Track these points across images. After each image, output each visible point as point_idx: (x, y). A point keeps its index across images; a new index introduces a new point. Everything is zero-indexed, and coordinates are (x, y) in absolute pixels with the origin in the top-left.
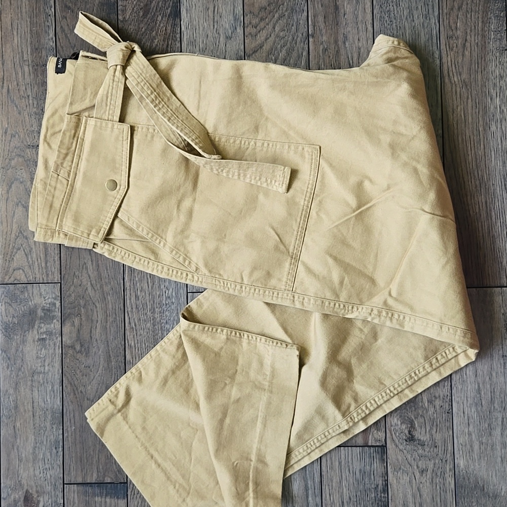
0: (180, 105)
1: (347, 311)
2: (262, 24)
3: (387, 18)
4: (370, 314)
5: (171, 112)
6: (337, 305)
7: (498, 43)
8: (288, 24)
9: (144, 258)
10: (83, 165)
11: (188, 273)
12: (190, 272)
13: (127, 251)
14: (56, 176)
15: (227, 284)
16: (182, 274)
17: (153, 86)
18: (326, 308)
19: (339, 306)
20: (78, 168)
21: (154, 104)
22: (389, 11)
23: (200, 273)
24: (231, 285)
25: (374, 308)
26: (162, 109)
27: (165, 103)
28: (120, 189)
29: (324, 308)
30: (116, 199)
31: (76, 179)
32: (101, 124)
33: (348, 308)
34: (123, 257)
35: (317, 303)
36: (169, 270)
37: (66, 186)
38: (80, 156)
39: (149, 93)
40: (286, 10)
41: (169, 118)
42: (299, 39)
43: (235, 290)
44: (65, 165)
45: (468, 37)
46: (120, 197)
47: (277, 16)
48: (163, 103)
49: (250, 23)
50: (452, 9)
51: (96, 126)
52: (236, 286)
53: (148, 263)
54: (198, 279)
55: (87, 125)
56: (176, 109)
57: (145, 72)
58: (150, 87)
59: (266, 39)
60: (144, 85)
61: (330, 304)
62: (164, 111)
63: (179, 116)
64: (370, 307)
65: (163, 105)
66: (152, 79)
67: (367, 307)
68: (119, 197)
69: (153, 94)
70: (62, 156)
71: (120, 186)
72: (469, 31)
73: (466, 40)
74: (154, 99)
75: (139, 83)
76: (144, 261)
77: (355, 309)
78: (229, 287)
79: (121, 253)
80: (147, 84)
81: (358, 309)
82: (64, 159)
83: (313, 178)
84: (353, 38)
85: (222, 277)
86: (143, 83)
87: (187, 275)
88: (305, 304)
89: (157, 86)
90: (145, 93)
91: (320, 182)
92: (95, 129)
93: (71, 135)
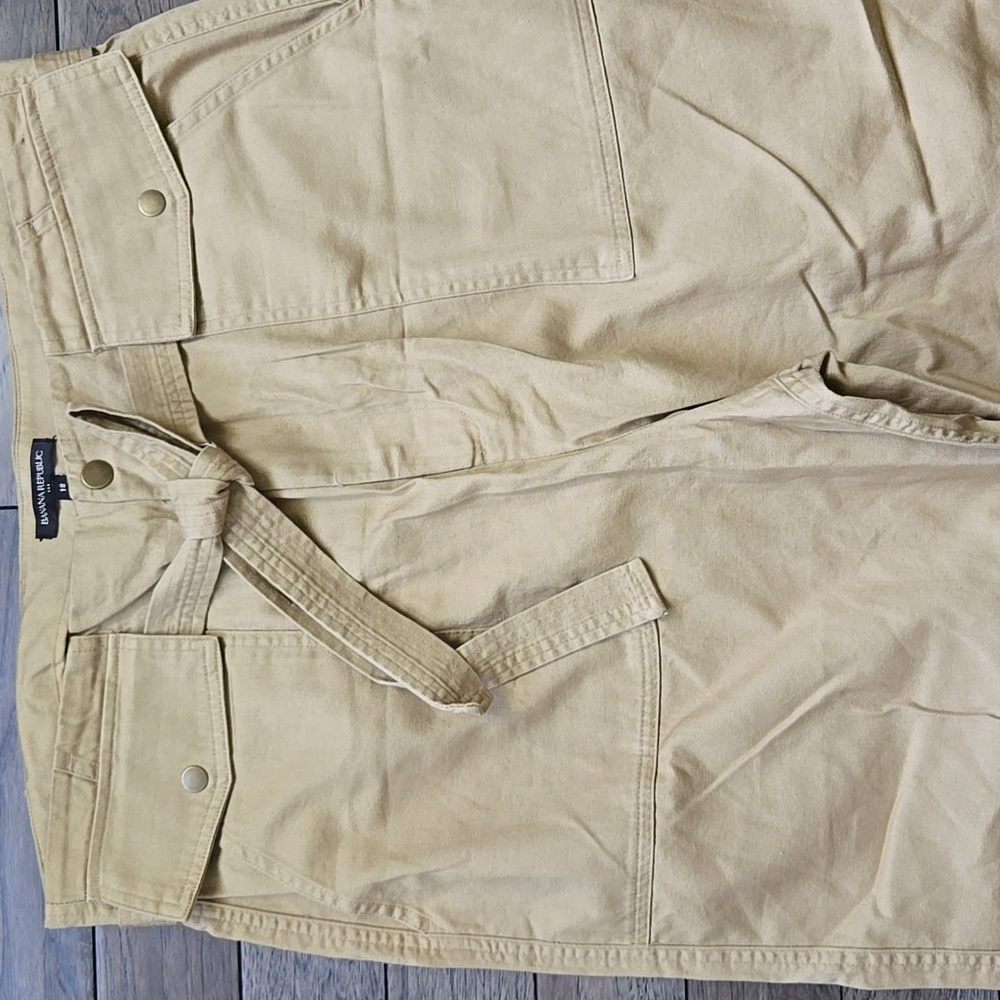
0: (366, 595)
1: (783, 966)
4: (841, 967)
5: (347, 613)
6: (758, 955)
9: (296, 919)
10: (123, 742)
11: (405, 933)
12: (409, 930)
13: (254, 912)
14: (65, 778)
15: (497, 946)
16: (389, 938)
17: (295, 561)
18: (733, 966)
19: (763, 955)
20: (114, 750)
21: (307, 603)
23: (431, 930)
24: (506, 946)
25: (847, 952)
26: (326, 610)
27: (331, 597)
28: (214, 785)
29: (728, 967)
30: (210, 810)
31: (112, 777)
32: (152, 644)
33: (785, 959)
34: (248, 929)
35: (711, 959)
36: (358, 934)
37: (90, 796)
38: (114, 724)
39: (292, 580)
41: (345, 628)
43: (517, 957)
44: (81, 750)
46: (218, 803)
48: (327, 597)
51: (139, 650)
52: (518, 948)
53: (309, 927)
54: (429, 944)
55: (120, 650)
56: (357, 604)
57: (274, 535)
58: (291, 566)
60: (277, 564)
61: (740, 955)
62: (331, 614)
63: (366, 621)
64: (836, 950)
65: (327, 601)
66: (292, 547)
67: (830, 950)
68: (215, 803)
69: (300, 580)
70: (71, 733)
71: (216, 777)
74: (304, 591)
75: (264, 561)
76: (299, 926)
77: (803, 959)
78: (504, 951)
79: (241, 918)
80: (284, 560)
81: (809, 959)
82: (78, 736)
83: (652, 690)
85: (484, 930)
86: (274, 559)
87: (402, 939)
88: (685, 965)
89: (307, 562)
90: (283, 582)
91: (669, 695)
92: (138, 658)
93: (85, 679)
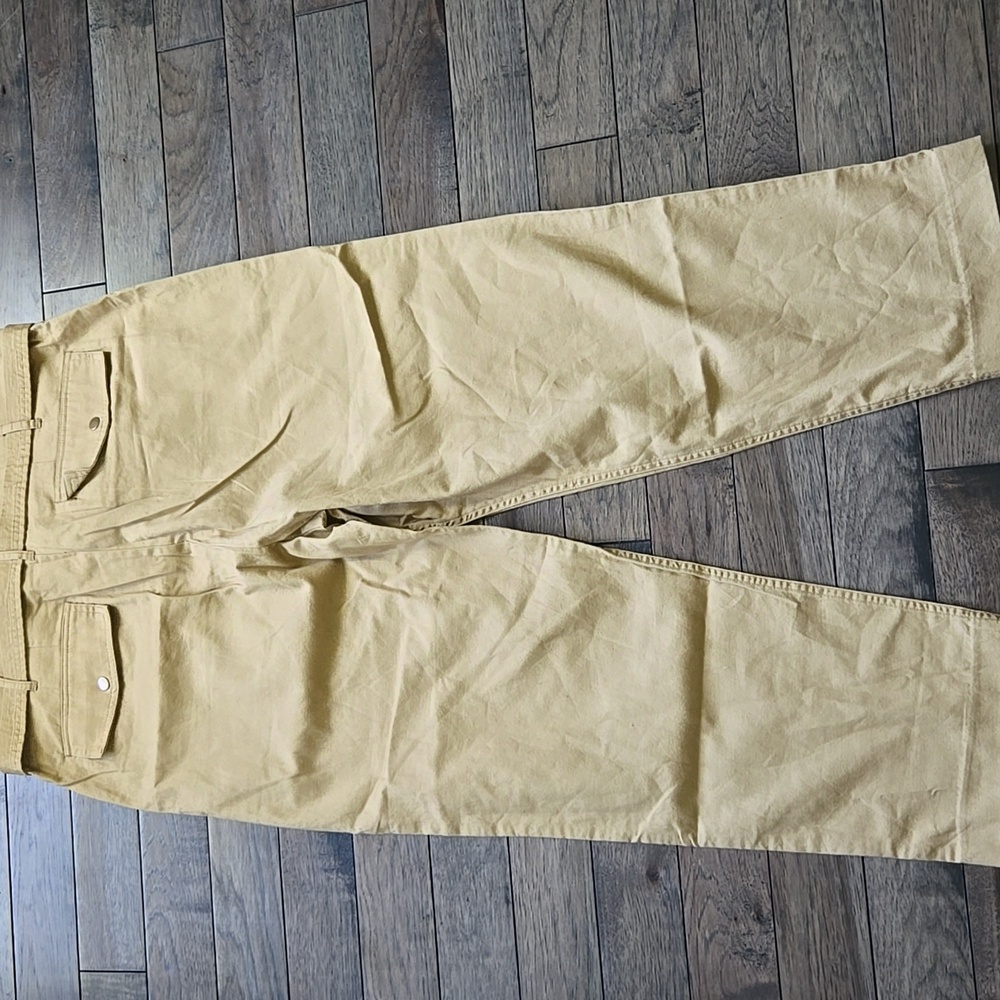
2: (186, 190)
3: (320, 166)
7: (446, 181)
8: (212, 186)
22: (322, 156)
40: (210, 170)
42: (225, 203)
45: (412, 178)
47: (200, 177)
49: (173, 190)
50: (392, 146)
59: (191, 208)
72: (412, 171)
73: (410, 182)
84: (284, 194)
